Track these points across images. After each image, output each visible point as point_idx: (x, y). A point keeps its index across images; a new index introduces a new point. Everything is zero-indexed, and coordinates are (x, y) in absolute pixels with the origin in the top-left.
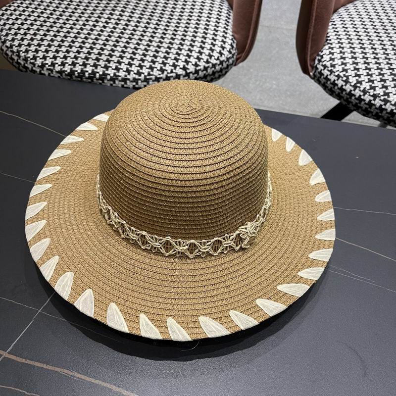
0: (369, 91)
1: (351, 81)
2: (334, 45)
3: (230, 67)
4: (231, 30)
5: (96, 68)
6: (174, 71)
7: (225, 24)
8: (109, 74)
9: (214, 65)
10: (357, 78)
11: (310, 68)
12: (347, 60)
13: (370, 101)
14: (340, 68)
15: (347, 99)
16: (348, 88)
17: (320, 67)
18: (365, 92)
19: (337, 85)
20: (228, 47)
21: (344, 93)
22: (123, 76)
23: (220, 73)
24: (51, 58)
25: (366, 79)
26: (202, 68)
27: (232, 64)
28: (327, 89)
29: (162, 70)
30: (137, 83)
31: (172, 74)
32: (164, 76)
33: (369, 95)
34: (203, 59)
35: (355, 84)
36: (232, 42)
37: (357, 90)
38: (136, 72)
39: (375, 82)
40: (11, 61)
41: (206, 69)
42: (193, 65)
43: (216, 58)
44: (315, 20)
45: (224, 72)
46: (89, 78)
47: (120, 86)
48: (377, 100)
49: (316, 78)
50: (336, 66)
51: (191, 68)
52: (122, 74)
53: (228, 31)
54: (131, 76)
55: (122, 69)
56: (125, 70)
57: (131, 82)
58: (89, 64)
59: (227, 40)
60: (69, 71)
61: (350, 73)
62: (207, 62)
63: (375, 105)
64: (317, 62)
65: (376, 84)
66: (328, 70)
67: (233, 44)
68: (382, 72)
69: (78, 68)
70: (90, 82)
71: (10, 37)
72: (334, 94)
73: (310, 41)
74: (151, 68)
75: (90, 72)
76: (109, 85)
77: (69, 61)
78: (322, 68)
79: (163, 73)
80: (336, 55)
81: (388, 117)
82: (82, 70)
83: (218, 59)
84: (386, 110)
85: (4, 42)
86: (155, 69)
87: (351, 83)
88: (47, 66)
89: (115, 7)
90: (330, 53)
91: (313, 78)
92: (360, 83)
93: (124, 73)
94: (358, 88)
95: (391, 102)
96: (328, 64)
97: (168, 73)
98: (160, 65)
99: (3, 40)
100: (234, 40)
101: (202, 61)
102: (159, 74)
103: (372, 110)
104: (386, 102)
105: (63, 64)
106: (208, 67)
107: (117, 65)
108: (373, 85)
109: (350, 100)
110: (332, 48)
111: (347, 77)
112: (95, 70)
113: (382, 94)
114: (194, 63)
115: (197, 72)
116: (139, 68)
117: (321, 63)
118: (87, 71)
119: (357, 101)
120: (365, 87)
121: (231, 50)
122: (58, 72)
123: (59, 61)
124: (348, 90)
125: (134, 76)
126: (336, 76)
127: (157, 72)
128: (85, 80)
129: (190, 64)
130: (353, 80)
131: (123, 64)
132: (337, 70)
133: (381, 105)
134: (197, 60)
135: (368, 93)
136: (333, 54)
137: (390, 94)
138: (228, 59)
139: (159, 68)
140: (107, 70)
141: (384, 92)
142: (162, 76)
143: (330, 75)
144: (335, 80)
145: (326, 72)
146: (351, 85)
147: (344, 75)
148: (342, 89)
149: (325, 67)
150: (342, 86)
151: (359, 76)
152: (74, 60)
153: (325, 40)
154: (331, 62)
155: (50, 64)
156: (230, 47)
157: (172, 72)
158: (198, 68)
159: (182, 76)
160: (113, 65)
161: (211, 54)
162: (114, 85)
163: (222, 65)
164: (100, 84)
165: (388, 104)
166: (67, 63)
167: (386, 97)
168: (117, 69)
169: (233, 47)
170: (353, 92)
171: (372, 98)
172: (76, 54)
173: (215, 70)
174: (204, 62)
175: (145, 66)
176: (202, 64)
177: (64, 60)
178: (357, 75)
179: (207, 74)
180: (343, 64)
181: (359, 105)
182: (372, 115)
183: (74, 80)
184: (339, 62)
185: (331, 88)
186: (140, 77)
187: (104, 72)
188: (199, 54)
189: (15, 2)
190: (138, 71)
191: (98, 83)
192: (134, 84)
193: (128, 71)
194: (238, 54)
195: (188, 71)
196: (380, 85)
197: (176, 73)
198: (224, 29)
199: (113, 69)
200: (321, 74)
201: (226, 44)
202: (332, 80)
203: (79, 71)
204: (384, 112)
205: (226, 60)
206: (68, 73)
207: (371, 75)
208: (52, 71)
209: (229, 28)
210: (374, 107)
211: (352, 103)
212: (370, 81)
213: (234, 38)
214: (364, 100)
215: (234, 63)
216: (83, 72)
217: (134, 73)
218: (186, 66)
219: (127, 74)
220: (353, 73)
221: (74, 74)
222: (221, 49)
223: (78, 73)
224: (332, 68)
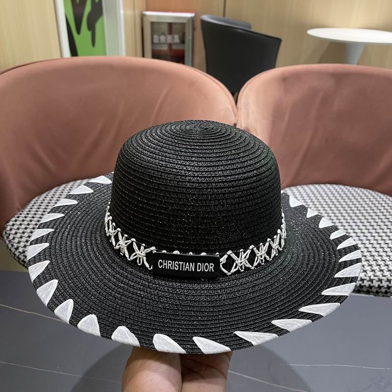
40: (23, 263)
71: (22, 244)
85: (17, 249)
99: (16, 247)
189: (22, 213)
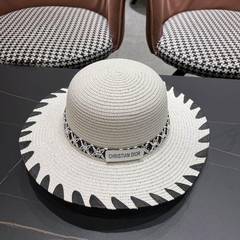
0: (187, 58)
1: (176, 54)
2: (166, 36)
3: (109, 53)
4: (109, 33)
5: (31, 57)
6: (76, 56)
7: (105, 30)
8: (38, 60)
9: (99, 52)
10: (180, 52)
11: (154, 50)
12: (174, 44)
13: (188, 64)
14: (170, 48)
15: (176, 64)
16: (175, 58)
17: (160, 49)
18: (185, 59)
19: (169, 57)
20: (107, 42)
21: (174, 61)
22: (46, 61)
23: (104, 56)
24: (4, 54)
25: (185, 52)
26: (92, 53)
27: (111, 51)
28: (165, 60)
29: (69, 56)
30: (55, 64)
31: (75, 58)
32: (70, 59)
33: (187, 61)
34: (93, 49)
35: (179, 55)
36: (109, 39)
37: (180, 59)
38: (54, 58)
39: (190, 53)
41: (95, 54)
42: (87, 52)
43: (100, 48)
44: (153, 23)
45: (106, 55)
46: (27, 63)
47: (45, 66)
48: (192, 63)
49: (158, 55)
50: (168, 47)
51: (86, 54)
52: (46, 59)
53: (107, 33)
54: (52, 60)
55: (46, 57)
56: (47, 57)
57: (52, 63)
58: (26, 55)
59: (106, 38)
60: (15, 60)
61: (176, 50)
62: (95, 50)
63: (191, 66)
64: (157, 46)
65: (190, 54)
66: (164, 50)
67: (110, 40)
68: (193, 48)
69: (20, 58)
70: (27, 66)
72: (169, 62)
73: (152, 34)
74: (63, 55)
75: (27, 60)
76: (39, 66)
77: (15, 54)
78: (161, 49)
79: (70, 57)
80: (167, 41)
81: (199, 72)
82: (22, 59)
83: (101, 48)
84: (197, 68)
86: (65, 56)
87: (176, 55)
88: (2, 58)
89: (42, 25)
90: (164, 40)
91: (157, 55)
92: (182, 54)
93: (47, 59)
94: (181, 58)
95: (199, 63)
96: (164, 46)
97: (73, 57)
98: (68, 53)
100: (110, 38)
101: (92, 49)
102: (68, 58)
103: (190, 69)
104: (197, 63)
105: (11, 57)
106: (96, 53)
107: (43, 55)
108: (189, 55)
109: (177, 65)
110: (165, 38)
111: (175, 52)
112: (30, 59)
113: (194, 59)
114: (87, 51)
115: (90, 56)
116: (55, 56)
117: (160, 46)
118: (25, 59)
119: (181, 65)
120: (184, 56)
121: (109, 43)
122: (8, 61)
123: (9, 55)
124: (176, 59)
125: (53, 60)
126: (169, 52)
127: (66, 57)
128: (24, 64)
129: (85, 52)
130: (178, 54)
131: (46, 54)
132: (169, 49)
133: (194, 66)
134: (89, 50)
135: (186, 60)
136: (166, 41)
137: (198, 59)
138: (107, 48)
139: (67, 55)
140: (37, 58)
141: (195, 58)
142: (69, 59)
143: (165, 52)
144: (168, 55)
145: (163, 51)
146: (177, 56)
147: (173, 52)
148: (172, 59)
149: (162, 48)
150: (172, 57)
151: (181, 51)
152: (18, 54)
153: (161, 34)
154: (165, 45)
155: (3, 57)
156: (108, 41)
157: (75, 56)
158: (90, 54)
159: (81, 59)
160: (40, 55)
161: (97, 46)
162: (42, 66)
163: (105, 52)
164: (34, 66)
165: (198, 65)
166: (14, 56)
167: (196, 61)
168: (43, 57)
169: (110, 41)
170: (178, 60)
171: (189, 62)
172: (19, 51)
173: (100, 55)
174: (93, 50)
175: (59, 54)
176: (92, 52)
177: (11, 54)
178: (179, 51)
179: (96, 57)
180: (171, 45)
181: (182, 67)
182: (191, 72)
183: (18, 65)
184: (170, 45)
185: (167, 59)
186: (56, 61)
187: (35, 59)
188: (90, 46)
190: (55, 57)
191: (32, 66)
192: (53, 64)
193: (49, 58)
194: (114, 46)
195: (84, 56)
196: (192, 55)
197: (77, 57)
198: (105, 33)
199: (40, 57)
200: (160, 52)
201: (106, 40)
202: (167, 55)
203: (21, 60)
204: (197, 69)
205: (106, 49)
206: (14, 61)
207: (187, 50)
208: (5, 61)
209: (107, 31)
210: (190, 67)
211: (179, 66)
212: (187, 53)
213: (111, 37)
214: (185, 64)
215: (112, 51)
216: (23, 60)
217: (53, 59)
218: (83, 53)
219: (48, 59)
220: (177, 50)
221: (18, 62)
222: (103, 43)
223: (20, 61)
224: (166, 48)
